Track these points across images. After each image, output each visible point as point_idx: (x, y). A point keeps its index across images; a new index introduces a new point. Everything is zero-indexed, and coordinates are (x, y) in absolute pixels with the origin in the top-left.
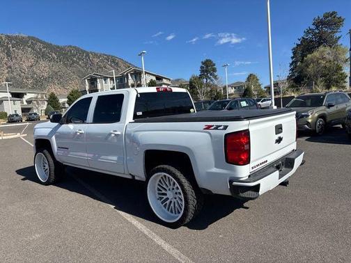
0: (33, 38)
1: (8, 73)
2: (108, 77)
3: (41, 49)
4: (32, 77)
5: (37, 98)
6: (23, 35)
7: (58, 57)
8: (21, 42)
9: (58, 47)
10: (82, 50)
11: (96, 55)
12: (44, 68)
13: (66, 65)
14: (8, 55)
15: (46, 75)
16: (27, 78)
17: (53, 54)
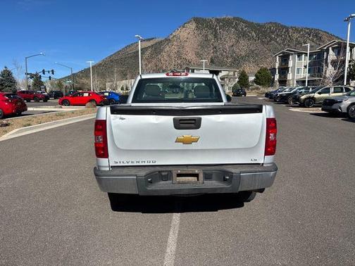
0: (237, 19)
1: (213, 53)
2: (302, 53)
3: (242, 29)
4: (232, 56)
5: (228, 75)
6: (229, 17)
7: (257, 35)
8: (226, 23)
9: (258, 25)
10: (282, 26)
11: (297, 30)
12: (243, 47)
13: (263, 43)
14: (215, 36)
15: (243, 54)
16: (227, 57)
17: (253, 33)
